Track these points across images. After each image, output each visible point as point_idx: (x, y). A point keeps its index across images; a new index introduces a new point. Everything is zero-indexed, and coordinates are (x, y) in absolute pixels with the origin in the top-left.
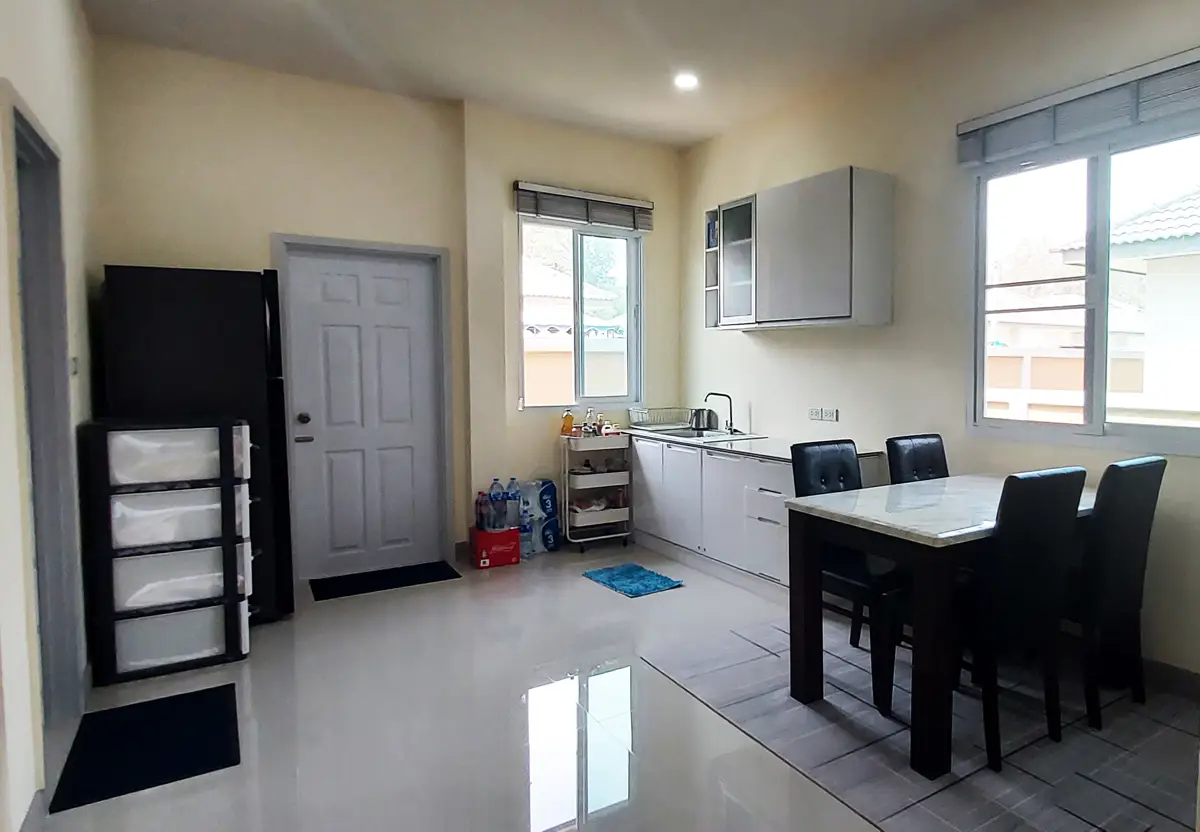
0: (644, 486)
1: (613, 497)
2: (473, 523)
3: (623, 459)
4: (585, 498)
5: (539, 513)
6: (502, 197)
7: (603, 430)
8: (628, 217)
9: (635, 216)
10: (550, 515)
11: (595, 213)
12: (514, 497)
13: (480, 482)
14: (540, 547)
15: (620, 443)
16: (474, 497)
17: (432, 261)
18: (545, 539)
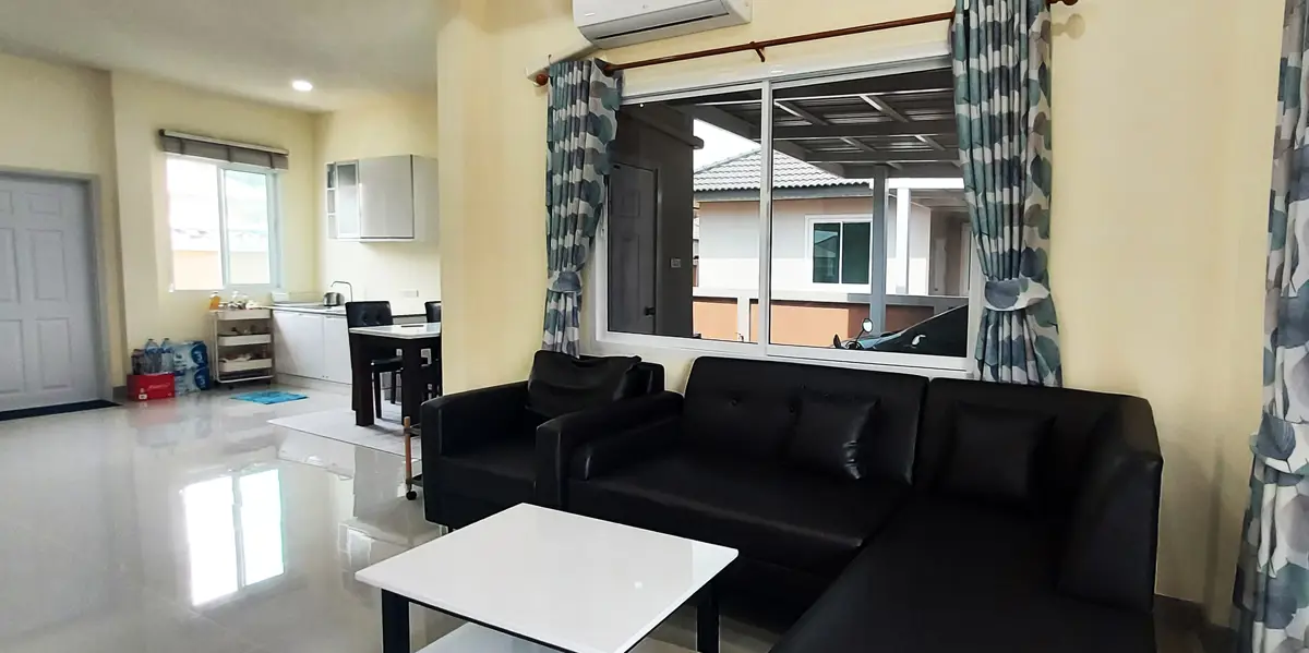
0: (283, 344)
1: (256, 352)
2: (130, 370)
3: (265, 326)
4: (234, 352)
5: (190, 363)
6: (149, 140)
7: (248, 306)
8: (266, 159)
9: (273, 159)
10: (201, 365)
11: (237, 155)
12: (169, 351)
13: (136, 342)
14: (193, 387)
15: (264, 315)
16: (130, 352)
17: (84, 184)
18: (197, 382)
